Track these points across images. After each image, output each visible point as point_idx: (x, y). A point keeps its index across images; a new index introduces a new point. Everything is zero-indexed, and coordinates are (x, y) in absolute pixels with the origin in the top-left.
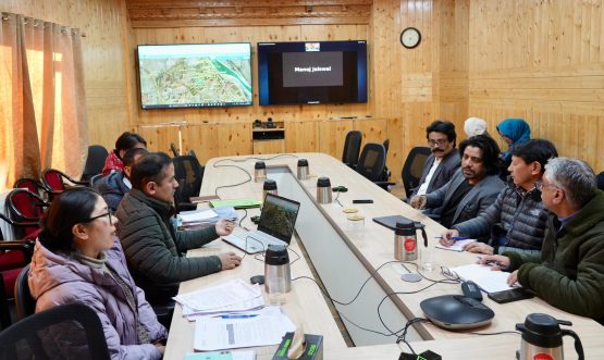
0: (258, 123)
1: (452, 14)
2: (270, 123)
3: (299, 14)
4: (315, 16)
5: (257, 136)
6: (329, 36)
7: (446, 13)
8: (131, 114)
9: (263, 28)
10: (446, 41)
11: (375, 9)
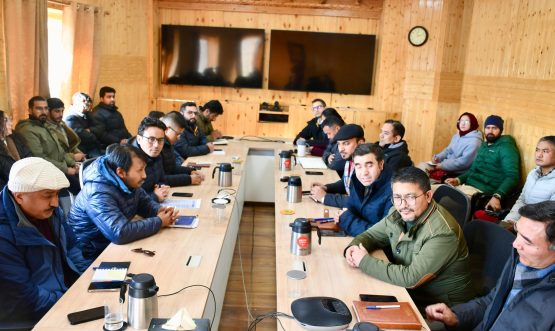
0: (264, 106)
1: (460, 16)
2: (277, 107)
3: (311, 5)
4: (327, 8)
5: (263, 118)
6: (341, 28)
7: (454, 15)
8: (152, 87)
9: (278, 16)
10: (450, 43)
11: (386, 5)
